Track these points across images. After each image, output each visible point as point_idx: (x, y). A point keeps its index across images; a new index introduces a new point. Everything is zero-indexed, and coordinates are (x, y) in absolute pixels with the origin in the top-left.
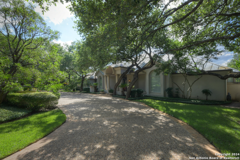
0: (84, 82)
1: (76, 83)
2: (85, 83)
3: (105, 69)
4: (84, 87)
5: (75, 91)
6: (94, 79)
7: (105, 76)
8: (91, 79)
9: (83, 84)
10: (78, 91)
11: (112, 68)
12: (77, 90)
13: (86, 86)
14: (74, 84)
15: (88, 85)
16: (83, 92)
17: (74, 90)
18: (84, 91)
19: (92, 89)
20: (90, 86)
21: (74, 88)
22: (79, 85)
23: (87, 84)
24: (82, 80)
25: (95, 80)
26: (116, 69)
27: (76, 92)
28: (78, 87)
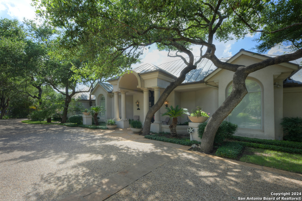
0: (69, 105)
1: (55, 107)
2: (71, 106)
3: (118, 79)
4: (70, 115)
5: (52, 121)
6: (87, 100)
7: (115, 94)
8: (83, 100)
9: (68, 109)
10: (58, 122)
11: (137, 76)
12: (56, 119)
13: (74, 112)
14: (50, 109)
15: (77, 110)
16: (68, 126)
17: (49, 120)
18: (71, 122)
19: (87, 119)
20: (83, 113)
21: (49, 117)
22: (60, 111)
23: (75, 108)
24: (66, 101)
25: (91, 102)
26: (144, 77)
27: (54, 124)
28: (58, 114)
